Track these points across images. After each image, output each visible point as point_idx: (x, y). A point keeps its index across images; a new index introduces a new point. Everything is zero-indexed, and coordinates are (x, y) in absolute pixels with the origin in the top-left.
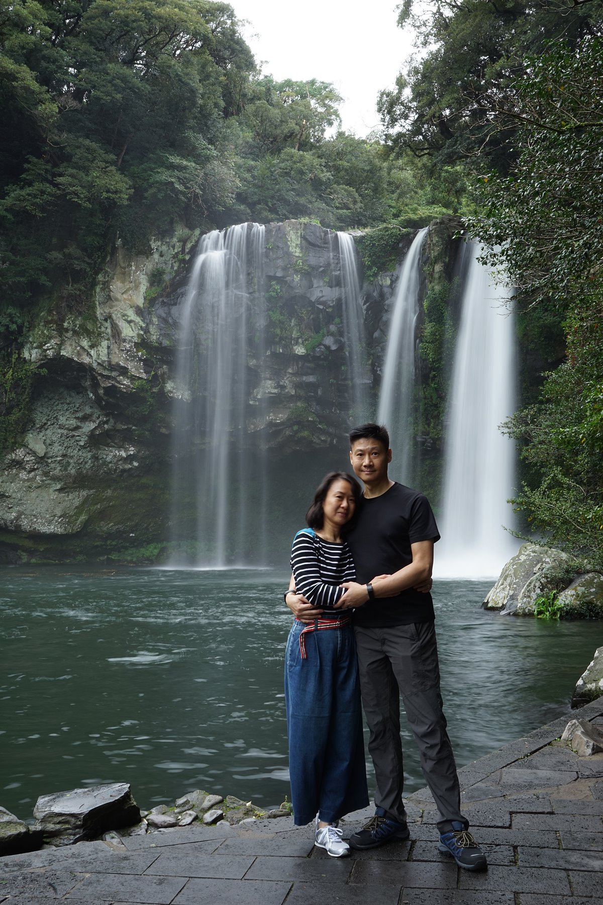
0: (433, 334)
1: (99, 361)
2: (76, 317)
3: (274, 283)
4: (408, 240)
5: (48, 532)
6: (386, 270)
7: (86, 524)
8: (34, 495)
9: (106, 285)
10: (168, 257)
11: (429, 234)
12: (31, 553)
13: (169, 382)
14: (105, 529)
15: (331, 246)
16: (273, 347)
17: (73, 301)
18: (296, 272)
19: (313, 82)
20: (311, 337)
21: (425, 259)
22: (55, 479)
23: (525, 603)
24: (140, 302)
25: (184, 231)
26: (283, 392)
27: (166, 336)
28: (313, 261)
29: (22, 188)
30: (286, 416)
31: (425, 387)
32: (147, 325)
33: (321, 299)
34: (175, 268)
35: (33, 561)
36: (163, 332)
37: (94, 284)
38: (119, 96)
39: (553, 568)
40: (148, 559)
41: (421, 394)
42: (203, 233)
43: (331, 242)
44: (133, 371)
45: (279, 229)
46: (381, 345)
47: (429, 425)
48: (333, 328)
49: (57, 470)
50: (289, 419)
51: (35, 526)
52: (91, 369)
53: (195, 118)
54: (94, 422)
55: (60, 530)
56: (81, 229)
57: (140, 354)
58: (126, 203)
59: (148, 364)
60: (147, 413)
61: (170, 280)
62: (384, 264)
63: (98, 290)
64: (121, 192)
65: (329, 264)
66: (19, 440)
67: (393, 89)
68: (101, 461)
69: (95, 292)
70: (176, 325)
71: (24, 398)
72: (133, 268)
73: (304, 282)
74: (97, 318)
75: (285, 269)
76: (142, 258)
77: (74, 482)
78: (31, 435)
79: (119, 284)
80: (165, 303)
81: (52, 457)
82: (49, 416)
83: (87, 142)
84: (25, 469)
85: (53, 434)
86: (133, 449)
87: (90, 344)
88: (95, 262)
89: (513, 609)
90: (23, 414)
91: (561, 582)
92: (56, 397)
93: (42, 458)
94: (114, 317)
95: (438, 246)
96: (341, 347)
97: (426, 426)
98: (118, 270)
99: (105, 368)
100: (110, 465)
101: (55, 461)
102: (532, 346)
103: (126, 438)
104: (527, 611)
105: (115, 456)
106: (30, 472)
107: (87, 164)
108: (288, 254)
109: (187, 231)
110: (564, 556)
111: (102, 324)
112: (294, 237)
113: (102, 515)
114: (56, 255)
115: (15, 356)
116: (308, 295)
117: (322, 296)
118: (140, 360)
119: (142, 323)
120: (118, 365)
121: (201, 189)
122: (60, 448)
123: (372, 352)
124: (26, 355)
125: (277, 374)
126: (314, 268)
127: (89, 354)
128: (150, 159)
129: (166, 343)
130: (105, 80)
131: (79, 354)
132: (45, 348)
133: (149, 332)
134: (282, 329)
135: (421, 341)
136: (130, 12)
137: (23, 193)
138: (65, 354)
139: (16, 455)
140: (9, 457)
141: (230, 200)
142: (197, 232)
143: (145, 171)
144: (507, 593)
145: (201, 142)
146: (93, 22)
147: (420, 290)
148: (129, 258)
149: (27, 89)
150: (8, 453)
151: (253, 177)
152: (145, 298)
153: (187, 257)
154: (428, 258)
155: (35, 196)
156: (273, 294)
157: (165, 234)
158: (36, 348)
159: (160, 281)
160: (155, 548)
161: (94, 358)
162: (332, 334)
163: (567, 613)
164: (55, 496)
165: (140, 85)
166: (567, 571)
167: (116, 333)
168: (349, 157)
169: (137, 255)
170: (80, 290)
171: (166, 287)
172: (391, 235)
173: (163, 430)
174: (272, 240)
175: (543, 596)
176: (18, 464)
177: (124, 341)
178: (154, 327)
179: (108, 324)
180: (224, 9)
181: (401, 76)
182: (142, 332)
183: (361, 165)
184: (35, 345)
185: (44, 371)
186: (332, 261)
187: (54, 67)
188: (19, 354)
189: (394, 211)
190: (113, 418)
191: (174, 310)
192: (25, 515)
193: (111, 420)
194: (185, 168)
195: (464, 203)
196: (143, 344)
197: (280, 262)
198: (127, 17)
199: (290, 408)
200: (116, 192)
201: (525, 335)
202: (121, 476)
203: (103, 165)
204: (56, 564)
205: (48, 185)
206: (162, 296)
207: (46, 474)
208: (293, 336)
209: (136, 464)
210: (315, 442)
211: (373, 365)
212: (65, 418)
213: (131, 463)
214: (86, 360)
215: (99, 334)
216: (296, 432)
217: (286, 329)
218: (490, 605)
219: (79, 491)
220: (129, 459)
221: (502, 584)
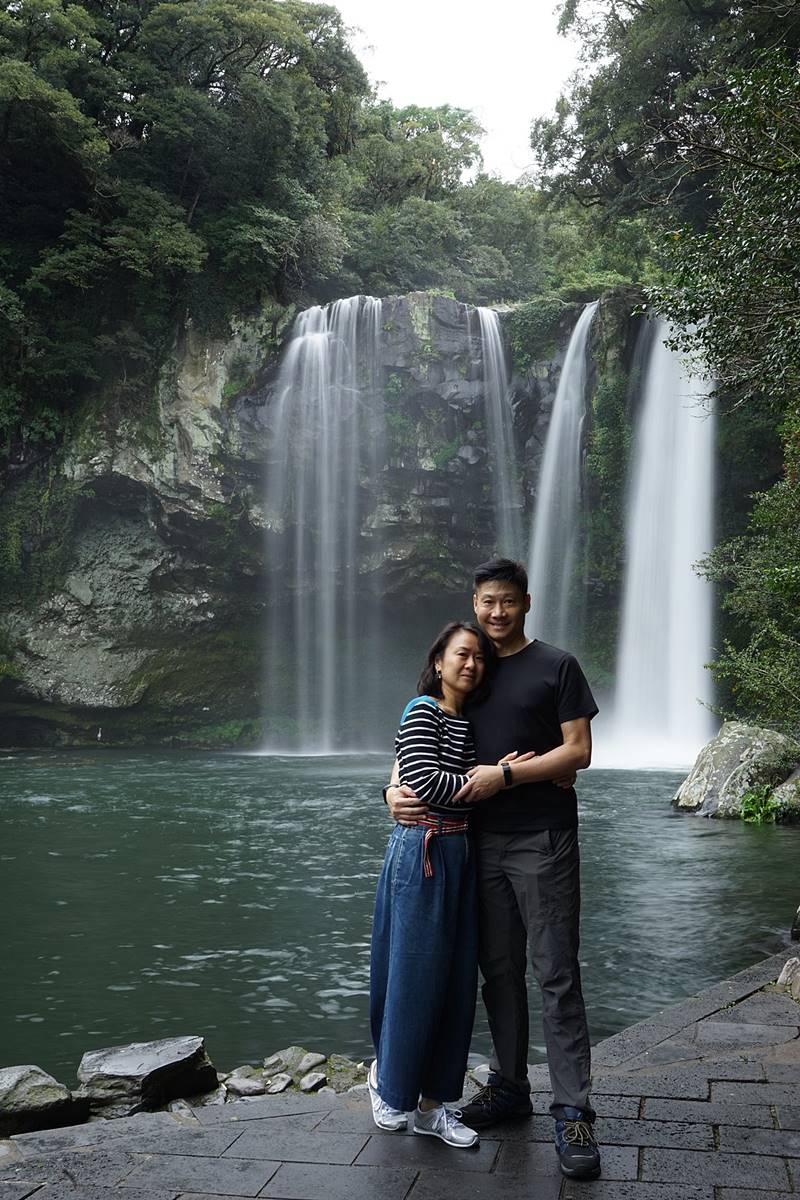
0: (605, 442)
1: (163, 479)
2: (133, 421)
3: (393, 375)
4: (572, 317)
5: (96, 705)
6: (543, 358)
7: (146, 693)
8: (77, 655)
9: (172, 379)
10: (253, 341)
11: (600, 310)
12: (74, 732)
13: (255, 507)
14: (171, 701)
15: (469, 326)
16: (392, 460)
17: (128, 399)
18: (423, 360)
19: (445, 109)
20: (442, 447)
21: (594, 343)
22: (105, 635)
23: (728, 801)
24: (217, 401)
25: (275, 307)
26: (406, 520)
27: (250, 445)
28: (445, 347)
29: (61, 252)
30: (409, 552)
31: (595, 513)
32: (226, 431)
33: (456, 397)
34: (263, 357)
35: (76, 742)
36: (246, 441)
37: (156, 378)
38: (189, 130)
39: (766, 754)
40: (227, 740)
41: (589, 522)
42: (300, 310)
43: (469, 321)
44: (208, 493)
45: (401, 304)
46: (535, 458)
47: (599, 563)
48: (471, 434)
49: (108, 624)
50: (413, 556)
51: (78, 697)
52: (153, 490)
53: (290, 157)
54: (156, 559)
55: (111, 703)
56: (139, 306)
57: (216, 469)
58: (198, 270)
59: (226, 483)
60: (225, 548)
61: (256, 372)
62: (539, 350)
63: (161, 386)
64: (191, 256)
65: (467, 351)
66: (58, 583)
67: (552, 116)
68: (165, 612)
69: (158, 389)
70: (264, 432)
71: (64, 528)
72: (208, 357)
73: (433, 373)
74: (160, 423)
75: (408, 357)
76: (219, 344)
77: (130, 639)
78: (73, 577)
79: (189, 378)
80: (249, 402)
81: (100, 606)
82: (97, 551)
83: (147, 191)
84: (65, 621)
85: (102, 575)
86: (207, 595)
87: (151, 456)
88: (158, 350)
89: (712, 810)
90: (64, 549)
91: (775, 774)
92: (107, 528)
93: (88, 607)
94: (183, 423)
95: (611, 326)
96: (484, 459)
97: (596, 565)
98: (188, 359)
99: (170, 489)
100: (177, 617)
101: (105, 611)
102: (738, 458)
103: (199, 580)
104: (731, 812)
105: (183, 605)
106: (72, 626)
107: (148, 219)
108: (413, 338)
109: (278, 307)
110: (781, 738)
111: (166, 431)
112: (419, 314)
113: (167, 682)
114: (106, 340)
115: (53, 473)
116: (439, 392)
117: (457, 393)
118: (217, 478)
119: (219, 430)
120: (187, 484)
121: (296, 251)
122: (112, 594)
123: (524, 466)
124: (67, 471)
125: (397, 497)
126: (446, 356)
127: (149, 470)
128: (230, 212)
129: (250, 455)
130: (171, 108)
131: (136, 471)
132: (92, 462)
133: (228, 440)
134: (403, 436)
135: (589, 452)
136: (204, 19)
137: (63, 258)
138: (118, 470)
139: (54, 603)
140: (45, 606)
141: (335, 265)
142: (292, 308)
143: (223, 228)
144: (704, 788)
145: (298, 190)
146: (155, 32)
147: (588, 384)
148: (202, 343)
149: (68, 121)
150: (42, 601)
151: (366, 235)
152: (223, 397)
153: (279, 342)
154: (598, 342)
155: (79, 263)
156: (393, 390)
157: (250, 310)
158: (80, 462)
159: (243, 374)
160: (236, 726)
161: (156, 475)
162: (471, 443)
163: (785, 814)
164: (105, 658)
165: (218, 114)
166: (785, 759)
167: (186, 442)
168: (493, 207)
169: (213, 339)
170: (137, 386)
171: (251, 381)
172: (549, 312)
173: (247, 571)
174: (391, 318)
175: (752, 792)
176: (57, 615)
177: (196, 453)
178: (235, 434)
179: (174, 431)
180: (326, 13)
181: (563, 100)
182: (219, 442)
183: (509, 219)
184: (79, 458)
185: (90, 493)
186: (471, 346)
187: (104, 92)
188: (58, 470)
189: (553, 279)
190: (181, 555)
191: (262, 411)
192: (65, 681)
193: (179, 557)
194: (277, 224)
195: (647, 268)
196: (220, 456)
197: (402, 348)
198: (200, 26)
199: (414, 541)
200: (185, 257)
201: (727, 444)
202: (192, 630)
203: (168, 220)
204: (107, 747)
205: (96, 248)
206: (245, 394)
207: (93, 628)
208: (419, 445)
209: (211, 615)
210: (448, 588)
211: (525, 484)
212: (118, 555)
213: (204, 615)
214: (146, 478)
215: (163, 444)
216: (423, 573)
217: (409, 436)
218: (680, 804)
219: (136, 651)
220: (202, 608)
221: (698, 776)
